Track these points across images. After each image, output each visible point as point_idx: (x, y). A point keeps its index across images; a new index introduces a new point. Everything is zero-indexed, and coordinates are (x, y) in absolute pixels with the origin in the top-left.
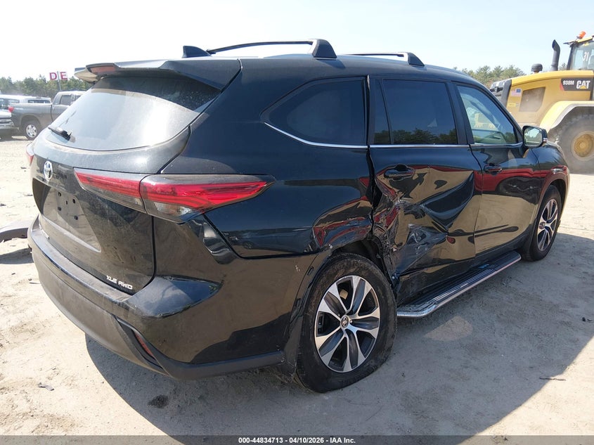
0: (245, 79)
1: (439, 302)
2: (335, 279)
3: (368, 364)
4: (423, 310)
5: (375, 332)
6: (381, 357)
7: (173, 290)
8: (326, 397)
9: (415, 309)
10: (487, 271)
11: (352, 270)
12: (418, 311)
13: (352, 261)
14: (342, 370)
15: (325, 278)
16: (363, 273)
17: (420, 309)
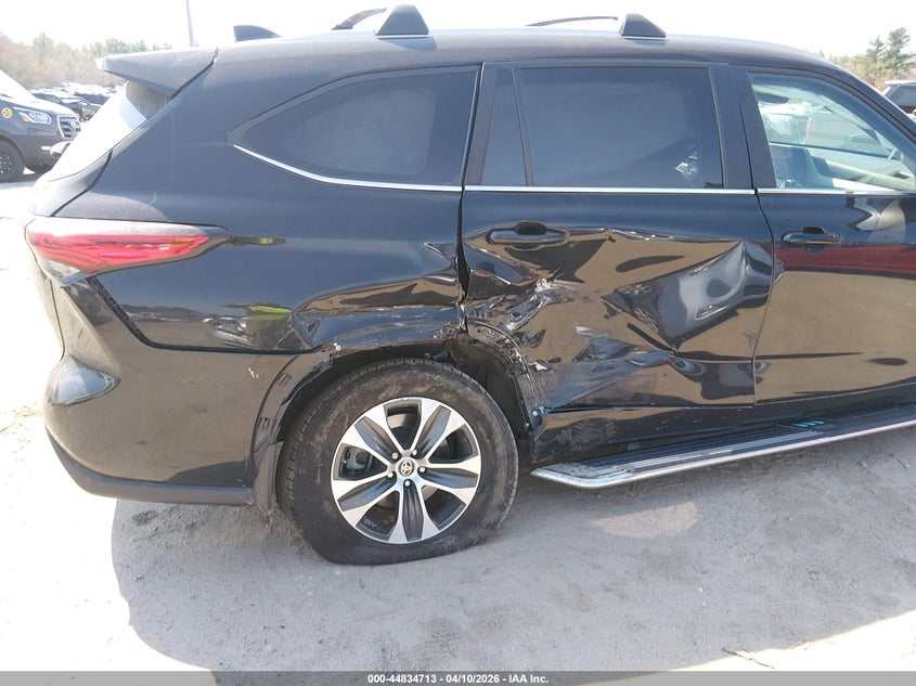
0: (210, 79)
1: (638, 470)
2: (380, 397)
3: (441, 541)
4: (596, 477)
5: (466, 495)
6: (472, 535)
7: (72, 374)
8: (338, 571)
9: (584, 473)
10: (810, 433)
11: (421, 390)
12: (586, 477)
13: (421, 376)
14: (387, 538)
15: (355, 394)
16: (446, 396)
17: (591, 474)
